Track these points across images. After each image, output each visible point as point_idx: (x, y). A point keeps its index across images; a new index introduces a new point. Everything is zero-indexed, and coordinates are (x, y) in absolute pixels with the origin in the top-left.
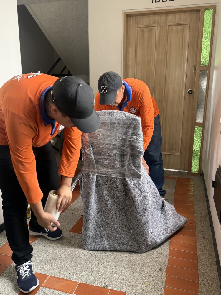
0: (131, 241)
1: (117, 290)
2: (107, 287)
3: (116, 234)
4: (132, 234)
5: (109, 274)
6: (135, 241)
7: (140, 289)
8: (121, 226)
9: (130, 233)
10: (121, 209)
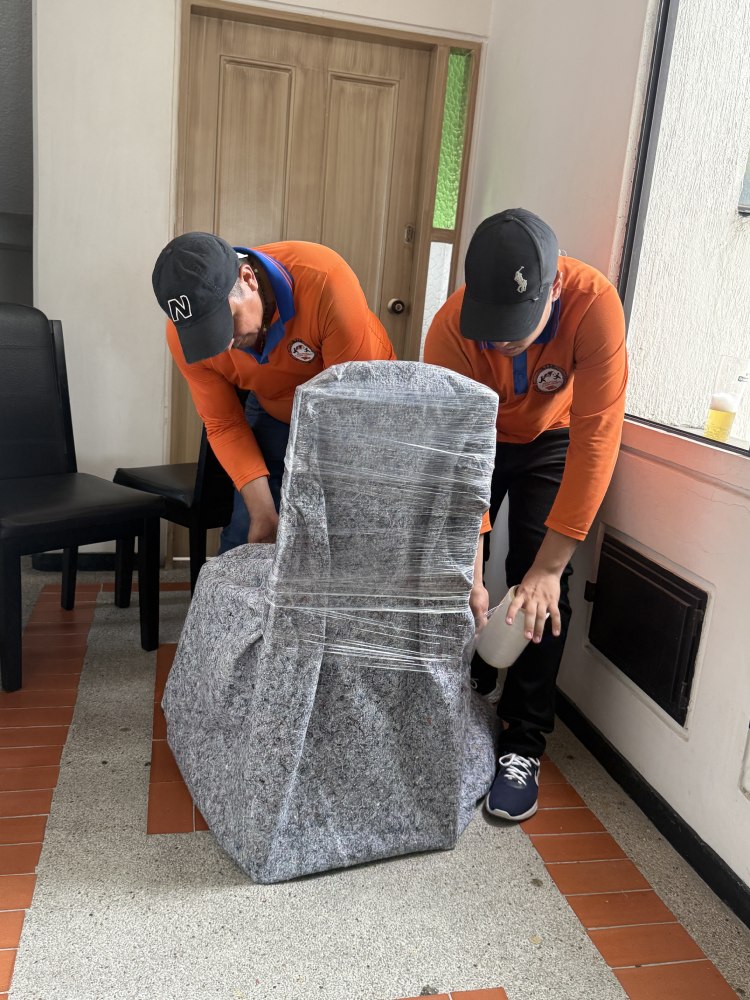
0: (419, 815)
1: (470, 987)
2: (434, 991)
3: (373, 799)
4: (421, 789)
5: (403, 944)
6: (433, 810)
7: (530, 963)
8: (391, 769)
9: (415, 784)
10: (391, 708)
